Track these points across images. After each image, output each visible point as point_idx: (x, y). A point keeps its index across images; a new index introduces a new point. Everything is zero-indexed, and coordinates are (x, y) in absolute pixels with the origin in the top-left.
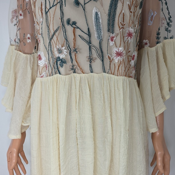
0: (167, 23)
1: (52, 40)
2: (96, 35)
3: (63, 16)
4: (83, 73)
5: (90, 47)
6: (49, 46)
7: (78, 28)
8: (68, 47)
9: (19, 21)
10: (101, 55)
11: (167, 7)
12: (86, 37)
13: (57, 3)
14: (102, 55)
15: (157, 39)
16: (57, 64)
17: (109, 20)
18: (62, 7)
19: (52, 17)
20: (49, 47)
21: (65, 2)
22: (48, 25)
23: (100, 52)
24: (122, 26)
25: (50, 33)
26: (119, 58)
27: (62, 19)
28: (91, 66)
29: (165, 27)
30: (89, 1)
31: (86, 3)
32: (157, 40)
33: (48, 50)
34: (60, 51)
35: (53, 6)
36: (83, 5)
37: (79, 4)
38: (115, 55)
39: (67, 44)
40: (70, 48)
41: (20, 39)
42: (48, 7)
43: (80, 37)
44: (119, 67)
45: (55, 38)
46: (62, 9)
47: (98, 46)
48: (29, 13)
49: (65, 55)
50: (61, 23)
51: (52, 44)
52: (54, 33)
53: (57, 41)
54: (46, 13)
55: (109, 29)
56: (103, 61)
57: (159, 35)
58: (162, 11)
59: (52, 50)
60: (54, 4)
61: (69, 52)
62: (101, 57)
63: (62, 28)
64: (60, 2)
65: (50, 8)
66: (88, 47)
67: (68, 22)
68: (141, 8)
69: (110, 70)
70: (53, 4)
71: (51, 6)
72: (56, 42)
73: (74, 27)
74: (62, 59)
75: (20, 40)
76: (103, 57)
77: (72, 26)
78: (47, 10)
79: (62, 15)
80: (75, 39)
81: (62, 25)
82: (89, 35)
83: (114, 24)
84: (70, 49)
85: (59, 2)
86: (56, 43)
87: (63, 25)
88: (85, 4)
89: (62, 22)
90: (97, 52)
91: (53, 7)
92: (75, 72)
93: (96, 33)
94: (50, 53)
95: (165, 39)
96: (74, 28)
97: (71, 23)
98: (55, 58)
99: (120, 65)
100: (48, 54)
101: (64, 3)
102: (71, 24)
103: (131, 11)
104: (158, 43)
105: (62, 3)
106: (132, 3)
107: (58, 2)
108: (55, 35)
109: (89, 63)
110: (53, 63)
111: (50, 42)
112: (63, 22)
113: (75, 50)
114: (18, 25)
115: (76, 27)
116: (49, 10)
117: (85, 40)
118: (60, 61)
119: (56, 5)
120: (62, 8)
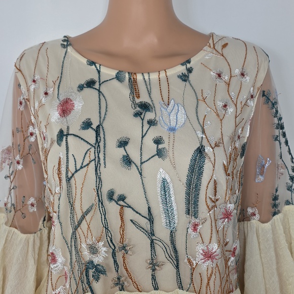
0: (290, 177)
1: (79, 229)
2: (164, 221)
3: (100, 185)
4: (140, 291)
5: (152, 242)
6: (71, 239)
7: (130, 207)
8: (110, 241)
9: (15, 172)
10: (174, 257)
11: (289, 149)
12: (144, 223)
13: (90, 162)
14: (177, 257)
15: (273, 208)
16: (87, 276)
17: (188, 194)
18: (98, 168)
19: (79, 186)
20: (73, 240)
21: (104, 159)
22: (71, 202)
23: (172, 251)
24: (213, 204)
25: (75, 216)
26: (209, 262)
27: (99, 190)
28: (154, 278)
29: (287, 183)
30: (150, 158)
31: (144, 162)
32: (273, 210)
33: (69, 246)
34: (93, 250)
35: (81, 168)
36: (139, 164)
37: (130, 163)
38: (202, 257)
39: (108, 237)
40: (112, 243)
41: (15, 204)
42: (72, 169)
43: (134, 223)
44: (209, 280)
45: (84, 225)
46: (98, 172)
47: (167, 240)
48: (35, 163)
49: (103, 256)
50: (97, 198)
51: (78, 237)
52: (83, 217)
53: (89, 231)
54: (69, 180)
55: (189, 210)
56: (177, 267)
57: (277, 199)
58: (281, 158)
59: (79, 247)
60: (84, 164)
61: (111, 251)
62: (174, 261)
63: (99, 207)
64: (95, 159)
65: (76, 171)
66: (149, 242)
67: (111, 195)
68: (243, 155)
69: (192, 285)
70: (82, 164)
71: (78, 167)
72: (86, 233)
73: (120, 205)
74: (98, 265)
75: (15, 206)
76: (177, 261)
77: (117, 204)
78: (70, 175)
79: (98, 183)
80: (123, 227)
81: (99, 201)
82: (151, 220)
83: (198, 201)
84: (113, 245)
85: (92, 161)
86: (86, 235)
87: (101, 201)
88: (142, 163)
89: (98, 196)
90: (166, 252)
91: (81, 170)
92: (122, 289)
93: (163, 216)
94: (74, 253)
95: (287, 205)
96: (122, 207)
97: (115, 197)
98: (83, 262)
99: (211, 275)
100: (71, 253)
101: (102, 161)
102: (116, 200)
103: (228, 173)
104: (275, 214)
105: (99, 161)
106: (230, 159)
107: (92, 159)
108: (84, 220)
109: (150, 272)
110: (79, 272)
111: (74, 233)
112: (100, 196)
113: (124, 248)
114: (12, 179)
115: (126, 205)
116: (73, 175)
117: (143, 229)
118: (94, 270)
119: (88, 165)
120: (98, 170)
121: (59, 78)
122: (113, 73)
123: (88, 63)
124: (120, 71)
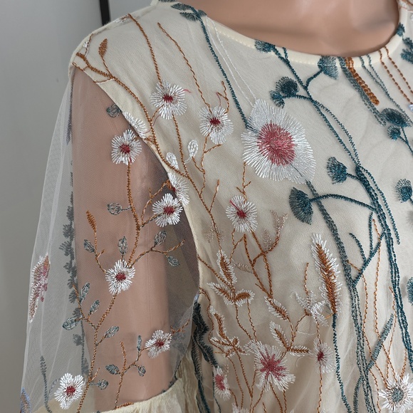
1: (374, 366)
6: (357, 389)
13: (380, 239)
18: (391, 248)
21: (395, 229)
22: (359, 324)
35: (372, 254)
46: (393, 255)
50: (395, 301)
51: (373, 382)
52: (381, 344)
53: (389, 364)
60: (374, 246)
63: (398, 317)
64: (384, 233)
70: (372, 248)
71: (367, 256)
79: (394, 275)
85: (381, 236)
87: (399, 306)
105: (389, 234)
107: (380, 233)
108: (382, 350)
112: (398, 297)
116: (360, 272)
119: (378, 245)
120: (392, 251)
121: (226, 84)
122: (313, 62)
123: (259, 47)
124: (323, 56)
